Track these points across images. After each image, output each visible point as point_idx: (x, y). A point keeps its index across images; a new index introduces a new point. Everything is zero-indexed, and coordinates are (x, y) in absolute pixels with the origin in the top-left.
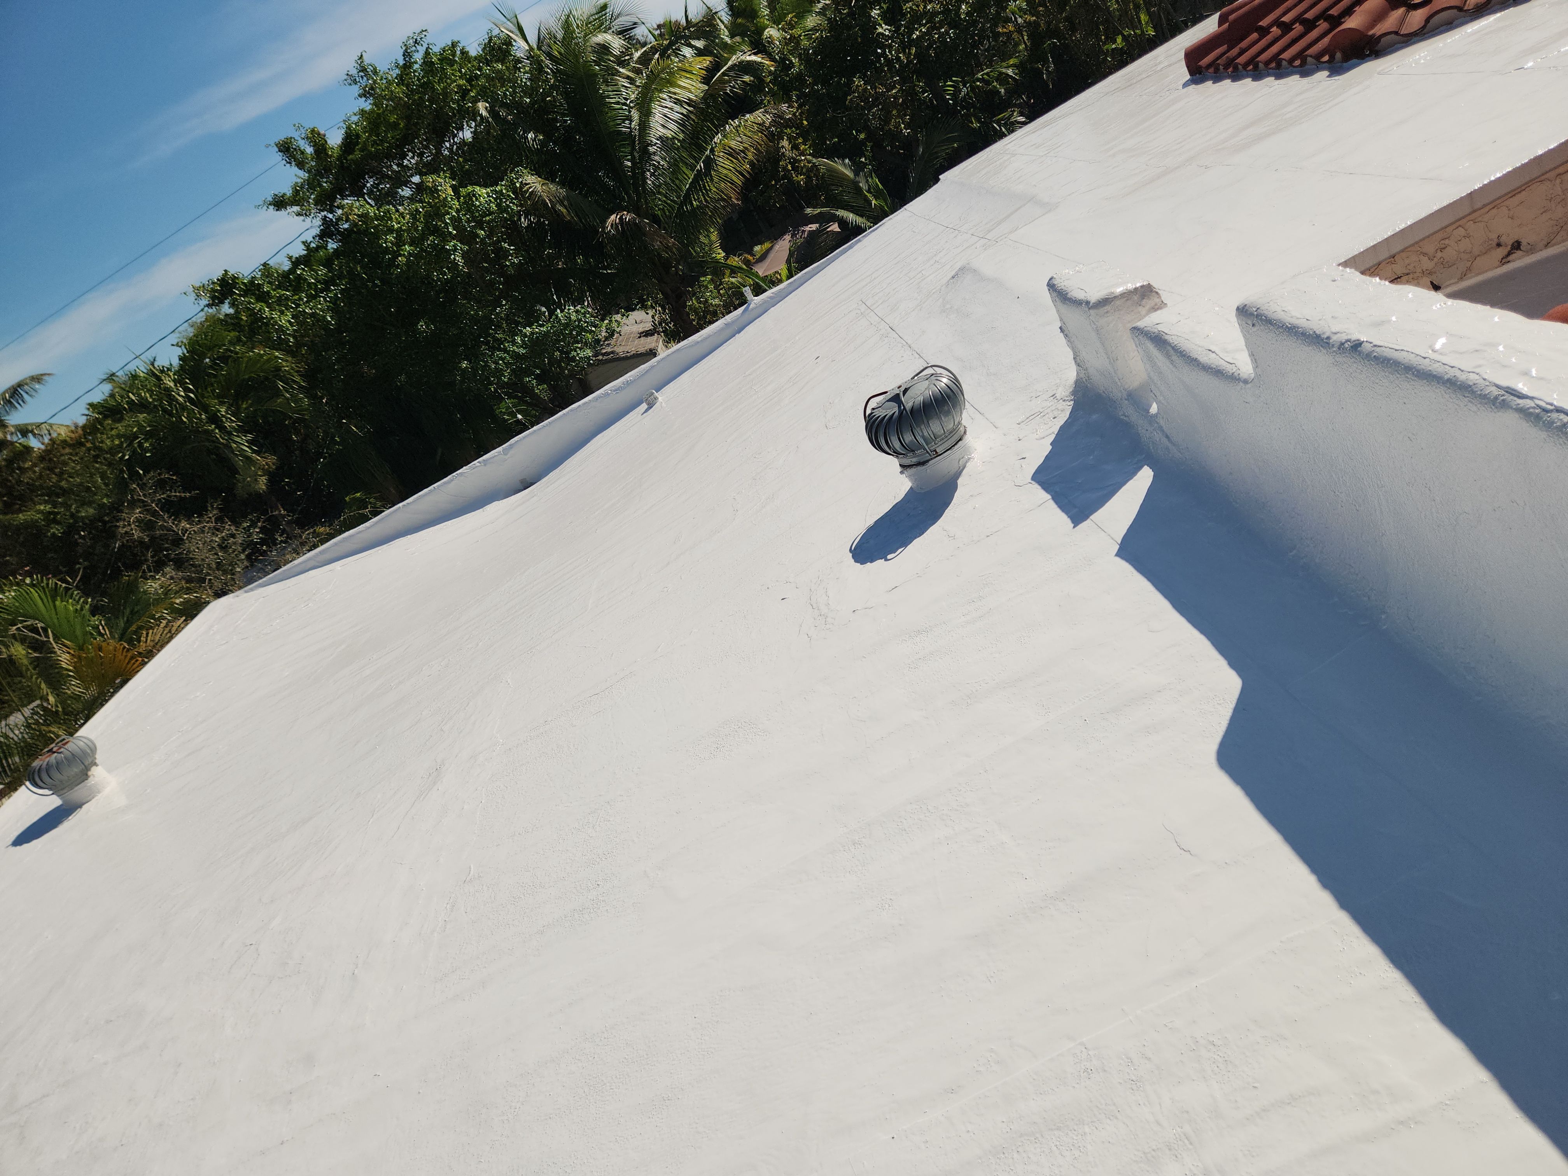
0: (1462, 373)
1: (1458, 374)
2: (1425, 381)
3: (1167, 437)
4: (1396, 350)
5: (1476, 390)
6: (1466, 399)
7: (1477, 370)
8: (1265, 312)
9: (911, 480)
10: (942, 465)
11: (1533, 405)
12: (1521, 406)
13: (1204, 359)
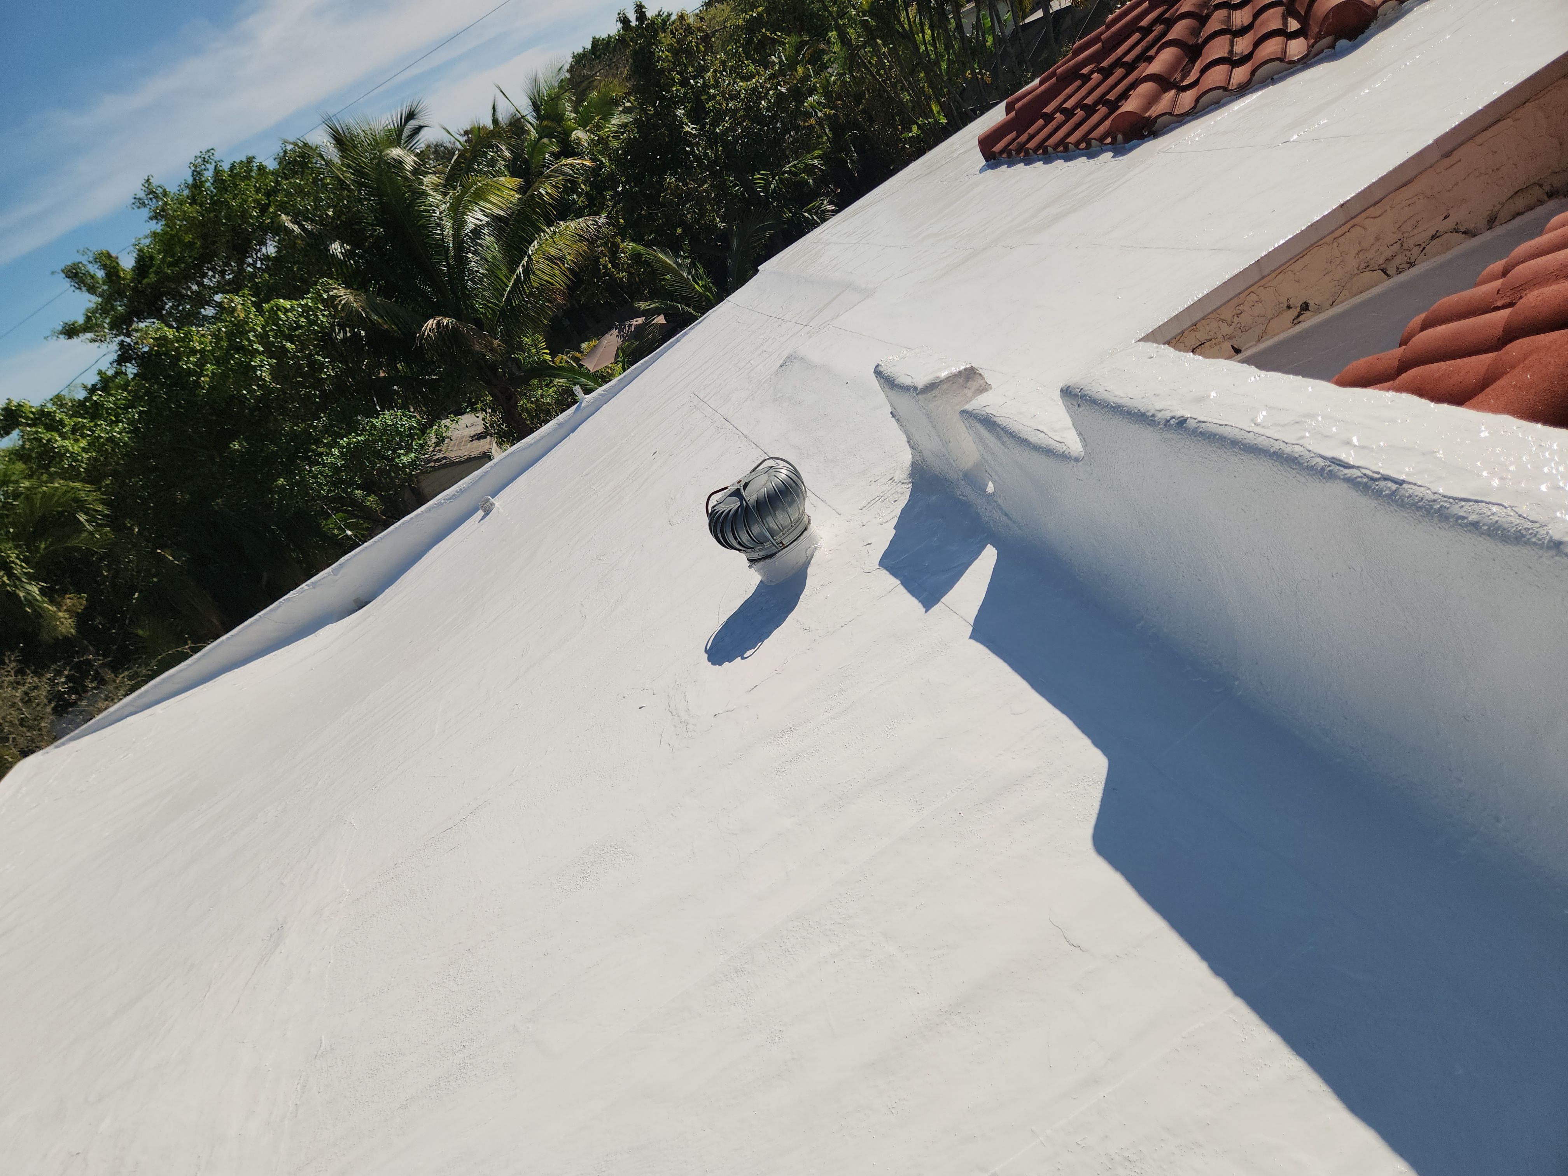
0: (1287, 446)
1: (1283, 446)
2: (1252, 455)
3: (1006, 515)
4: (1221, 426)
5: (1302, 461)
6: (1294, 471)
7: (1301, 442)
8: (1088, 392)
9: (760, 574)
10: (790, 556)
11: (1360, 474)
12: (1349, 475)
13: (1034, 438)
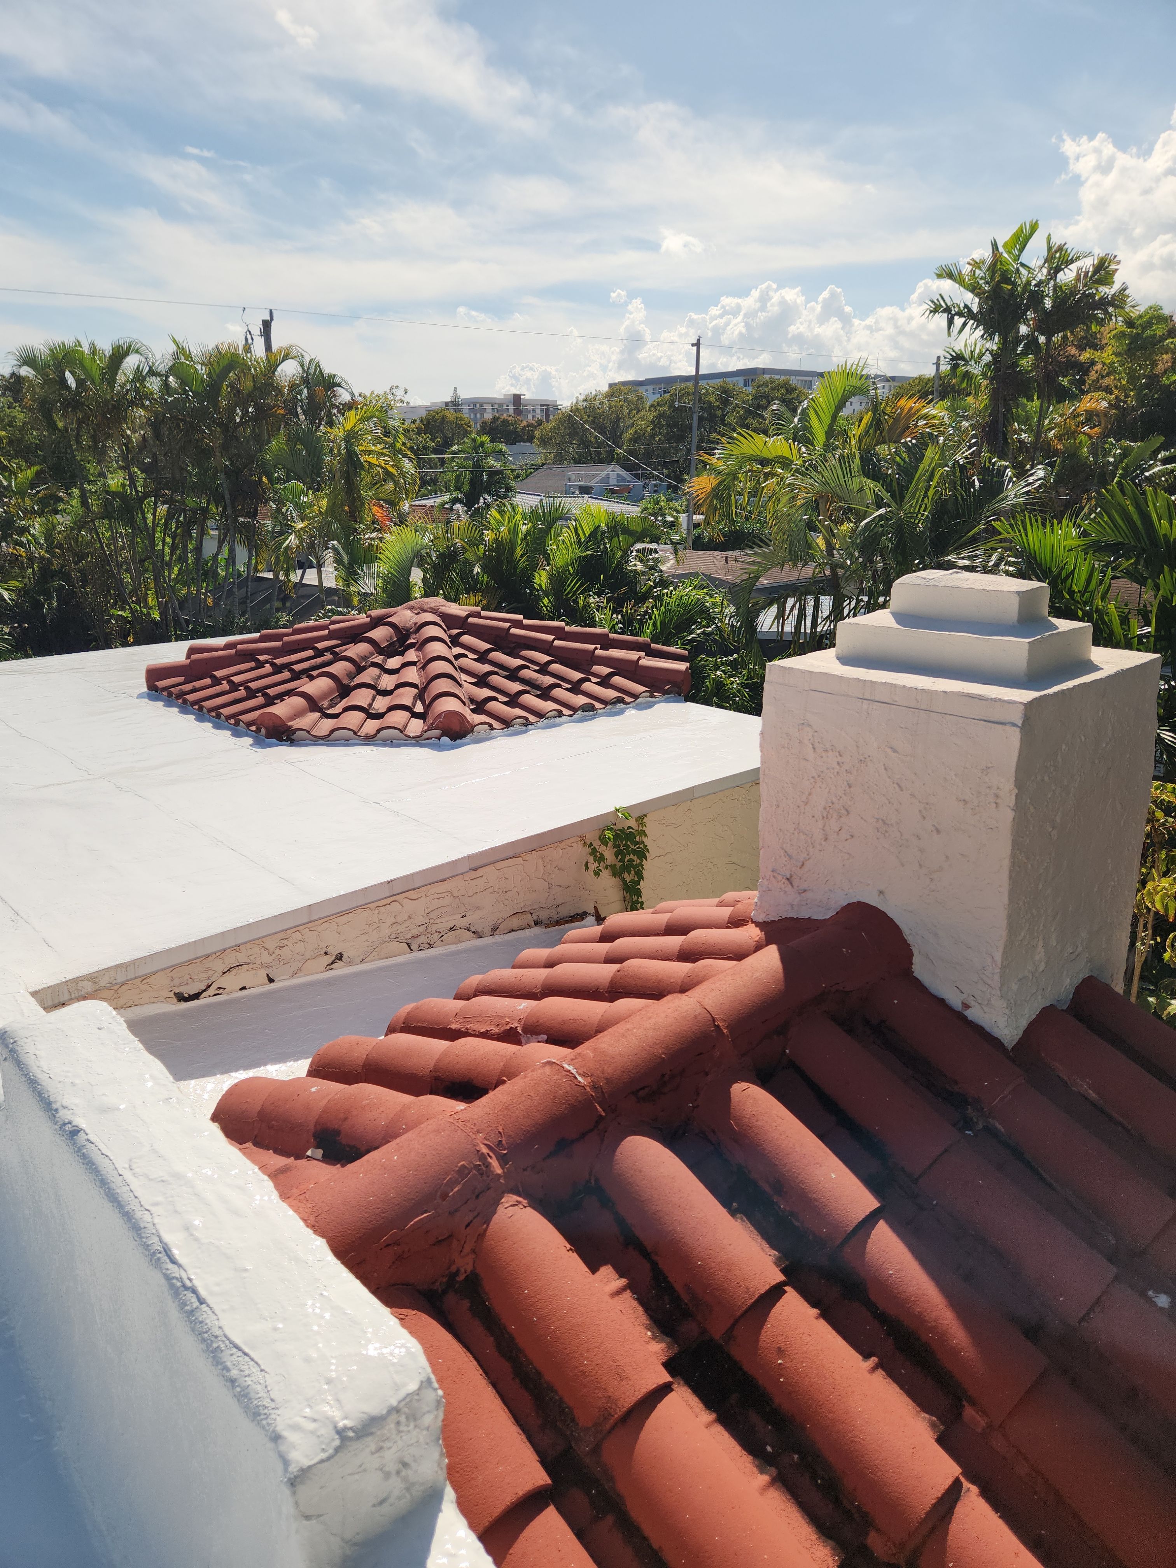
0: (140, 1209)
1: (137, 1208)
4: (103, 1154)
5: (143, 1235)
6: (135, 1242)
7: (152, 1210)
8: (19, 1049)
11: (178, 1276)
12: (169, 1272)
